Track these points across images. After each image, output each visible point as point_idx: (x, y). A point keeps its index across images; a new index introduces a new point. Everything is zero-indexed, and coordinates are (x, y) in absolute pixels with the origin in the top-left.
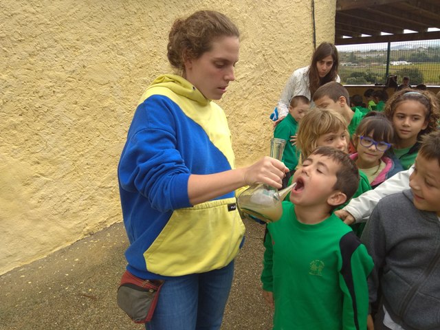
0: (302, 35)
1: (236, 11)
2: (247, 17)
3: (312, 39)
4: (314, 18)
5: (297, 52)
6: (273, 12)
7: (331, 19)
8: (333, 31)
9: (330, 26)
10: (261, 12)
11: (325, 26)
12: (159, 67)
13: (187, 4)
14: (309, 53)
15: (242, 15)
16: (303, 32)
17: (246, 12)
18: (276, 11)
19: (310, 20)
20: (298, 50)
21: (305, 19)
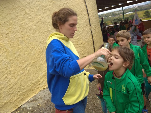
0: (82, 11)
1: (44, 6)
2: (51, 8)
3: (87, 12)
4: (86, 3)
5: (81, 19)
6: (64, 3)
7: (94, 2)
8: (96, 7)
9: (94, 5)
10: (58, 4)
11: (92, 6)
12: (2, 41)
13: (14, 7)
14: (86, 18)
15: (48, 7)
16: (81, 10)
17: (50, 5)
18: (66, 3)
19: (84, 4)
20: (81, 18)
21: (81, 4)
